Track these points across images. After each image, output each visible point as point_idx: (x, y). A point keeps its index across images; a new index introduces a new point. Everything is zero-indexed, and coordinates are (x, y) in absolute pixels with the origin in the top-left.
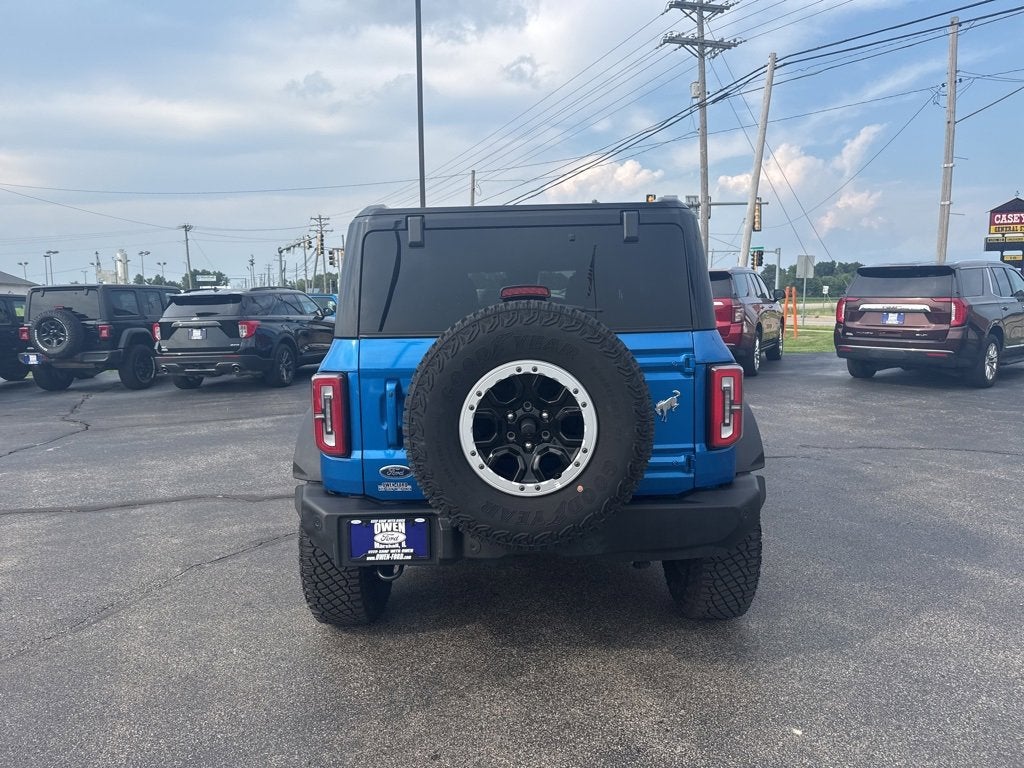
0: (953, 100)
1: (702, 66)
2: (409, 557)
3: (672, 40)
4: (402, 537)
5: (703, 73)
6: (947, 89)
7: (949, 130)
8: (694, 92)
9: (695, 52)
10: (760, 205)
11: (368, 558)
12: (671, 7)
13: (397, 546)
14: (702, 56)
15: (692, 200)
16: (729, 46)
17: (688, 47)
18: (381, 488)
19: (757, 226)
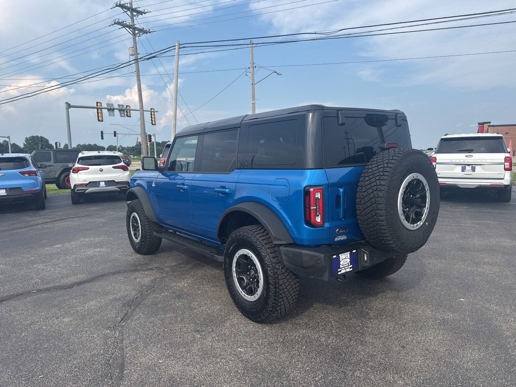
0: (253, 75)
1: (134, 40)
2: (351, 269)
3: (119, 23)
4: (349, 260)
5: (135, 43)
6: (251, 70)
7: (253, 87)
8: (131, 52)
9: (130, 32)
10: (154, 112)
11: (339, 273)
12: (117, 6)
13: (347, 265)
14: (134, 35)
15: (121, 107)
16: (146, 32)
17: (127, 29)
18: (336, 239)
19: (153, 122)
